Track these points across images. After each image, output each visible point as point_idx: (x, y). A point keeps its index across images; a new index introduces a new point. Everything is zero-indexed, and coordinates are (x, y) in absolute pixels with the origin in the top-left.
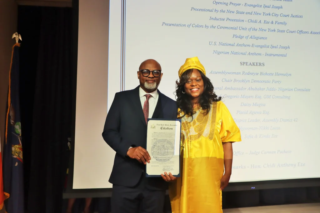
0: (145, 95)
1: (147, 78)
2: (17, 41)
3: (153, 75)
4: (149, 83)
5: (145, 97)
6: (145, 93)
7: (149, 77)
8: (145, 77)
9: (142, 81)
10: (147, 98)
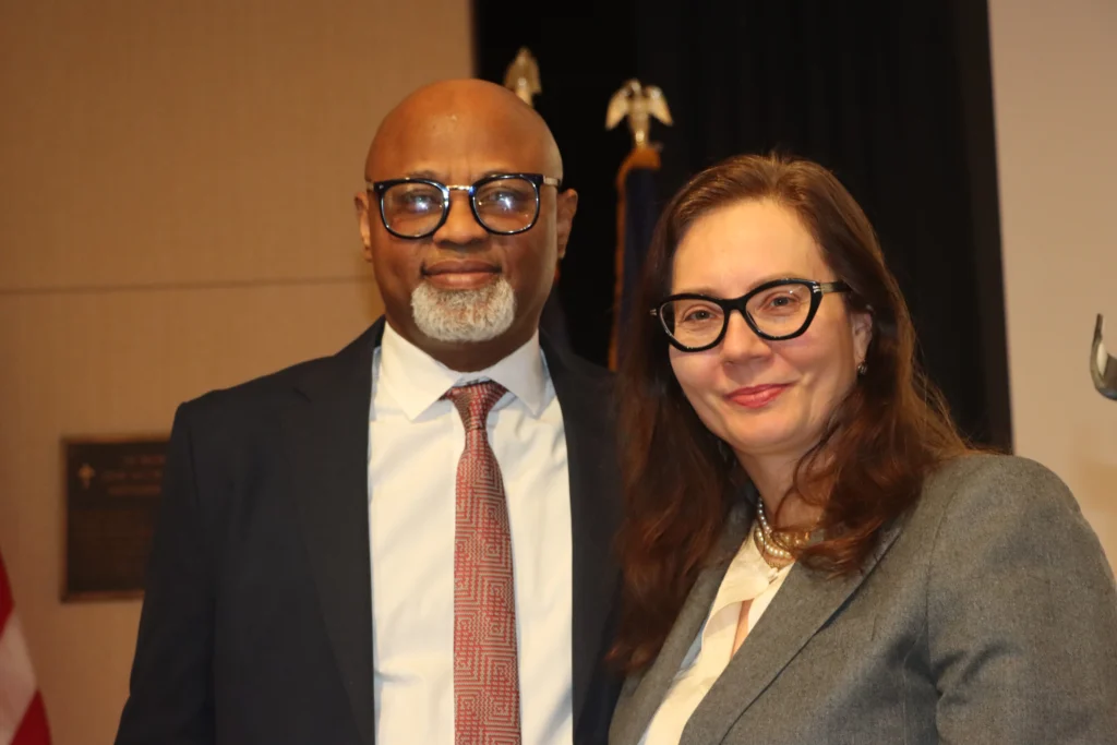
0: (443, 398)
1: (434, 255)
3: (477, 220)
4: (446, 291)
6: (447, 379)
7: (446, 244)
8: (411, 248)
9: (392, 283)
10: (465, 415)
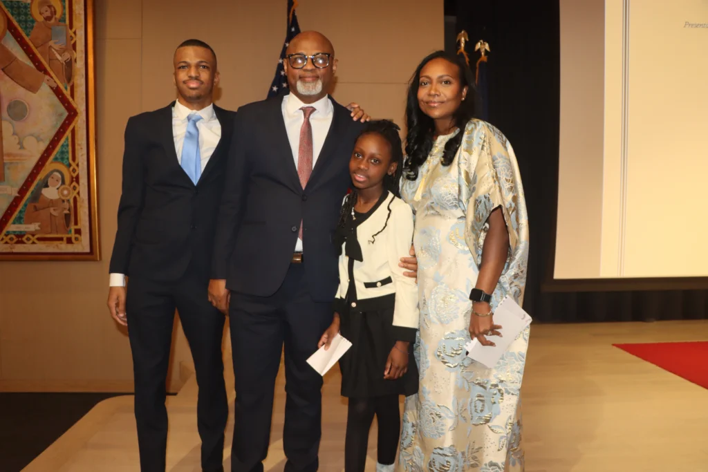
1: (303, 73)
2: (483, 54)
4: (305, 83)
5: (302, 111)
8: (297, 71)
9: (292, 80)
